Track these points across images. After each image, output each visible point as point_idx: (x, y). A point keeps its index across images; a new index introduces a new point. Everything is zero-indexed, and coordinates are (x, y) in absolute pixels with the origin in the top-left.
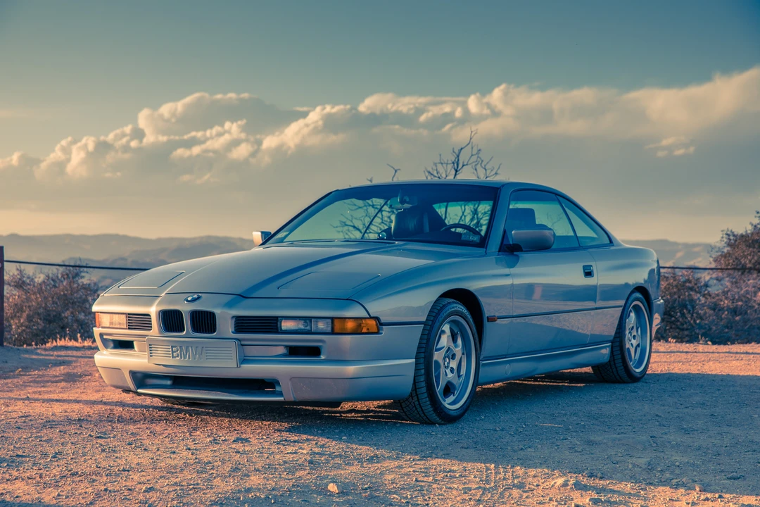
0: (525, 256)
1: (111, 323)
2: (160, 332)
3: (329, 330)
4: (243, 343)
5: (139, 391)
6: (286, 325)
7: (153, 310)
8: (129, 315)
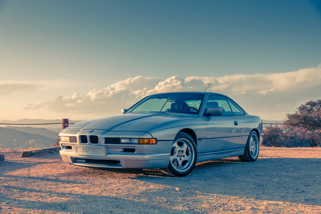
0: (213, 118)
1: (65, 140)
2: (80, 143)
3: (138, 143)
4: (108, 147)
5: (74, 164)
6: (123, 141)
7: (77, 135)
8: (70, 137)
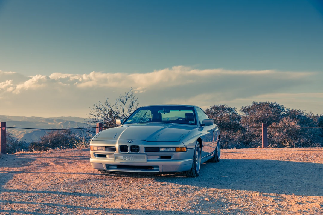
1: (98, 149)
2: (119, 152)
3: (175, 151)
4: (147, 155)
5: (108, 170)
6: (162, 149)
7: (117, 146)
8: (106, 147)
